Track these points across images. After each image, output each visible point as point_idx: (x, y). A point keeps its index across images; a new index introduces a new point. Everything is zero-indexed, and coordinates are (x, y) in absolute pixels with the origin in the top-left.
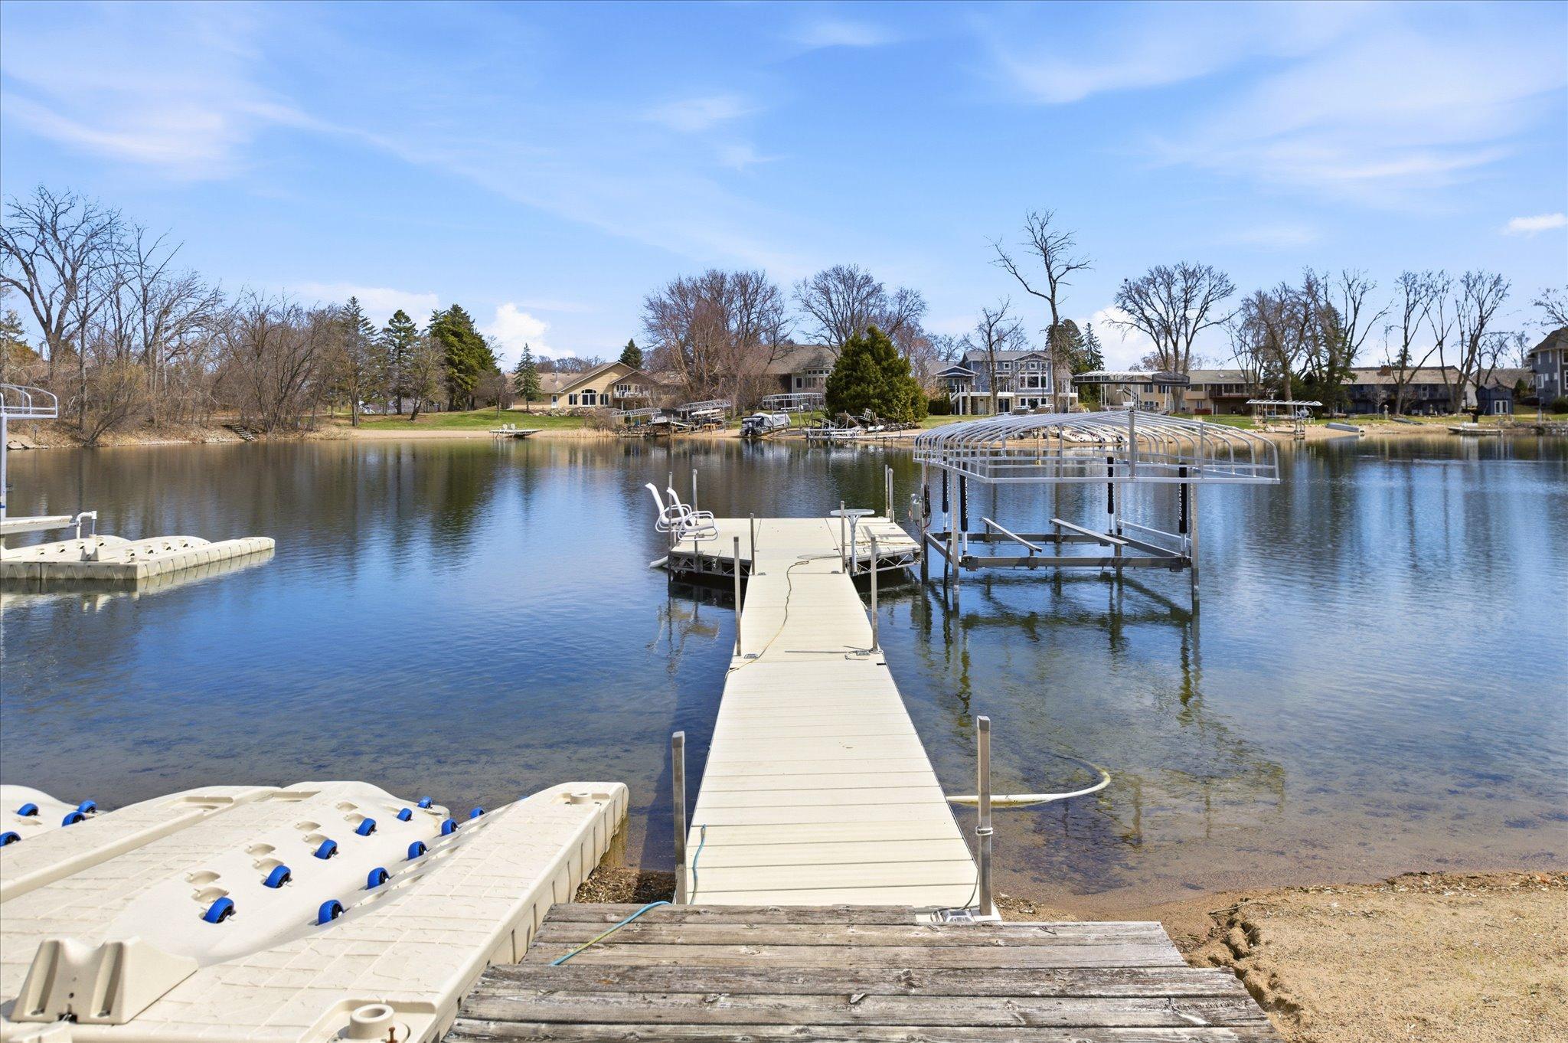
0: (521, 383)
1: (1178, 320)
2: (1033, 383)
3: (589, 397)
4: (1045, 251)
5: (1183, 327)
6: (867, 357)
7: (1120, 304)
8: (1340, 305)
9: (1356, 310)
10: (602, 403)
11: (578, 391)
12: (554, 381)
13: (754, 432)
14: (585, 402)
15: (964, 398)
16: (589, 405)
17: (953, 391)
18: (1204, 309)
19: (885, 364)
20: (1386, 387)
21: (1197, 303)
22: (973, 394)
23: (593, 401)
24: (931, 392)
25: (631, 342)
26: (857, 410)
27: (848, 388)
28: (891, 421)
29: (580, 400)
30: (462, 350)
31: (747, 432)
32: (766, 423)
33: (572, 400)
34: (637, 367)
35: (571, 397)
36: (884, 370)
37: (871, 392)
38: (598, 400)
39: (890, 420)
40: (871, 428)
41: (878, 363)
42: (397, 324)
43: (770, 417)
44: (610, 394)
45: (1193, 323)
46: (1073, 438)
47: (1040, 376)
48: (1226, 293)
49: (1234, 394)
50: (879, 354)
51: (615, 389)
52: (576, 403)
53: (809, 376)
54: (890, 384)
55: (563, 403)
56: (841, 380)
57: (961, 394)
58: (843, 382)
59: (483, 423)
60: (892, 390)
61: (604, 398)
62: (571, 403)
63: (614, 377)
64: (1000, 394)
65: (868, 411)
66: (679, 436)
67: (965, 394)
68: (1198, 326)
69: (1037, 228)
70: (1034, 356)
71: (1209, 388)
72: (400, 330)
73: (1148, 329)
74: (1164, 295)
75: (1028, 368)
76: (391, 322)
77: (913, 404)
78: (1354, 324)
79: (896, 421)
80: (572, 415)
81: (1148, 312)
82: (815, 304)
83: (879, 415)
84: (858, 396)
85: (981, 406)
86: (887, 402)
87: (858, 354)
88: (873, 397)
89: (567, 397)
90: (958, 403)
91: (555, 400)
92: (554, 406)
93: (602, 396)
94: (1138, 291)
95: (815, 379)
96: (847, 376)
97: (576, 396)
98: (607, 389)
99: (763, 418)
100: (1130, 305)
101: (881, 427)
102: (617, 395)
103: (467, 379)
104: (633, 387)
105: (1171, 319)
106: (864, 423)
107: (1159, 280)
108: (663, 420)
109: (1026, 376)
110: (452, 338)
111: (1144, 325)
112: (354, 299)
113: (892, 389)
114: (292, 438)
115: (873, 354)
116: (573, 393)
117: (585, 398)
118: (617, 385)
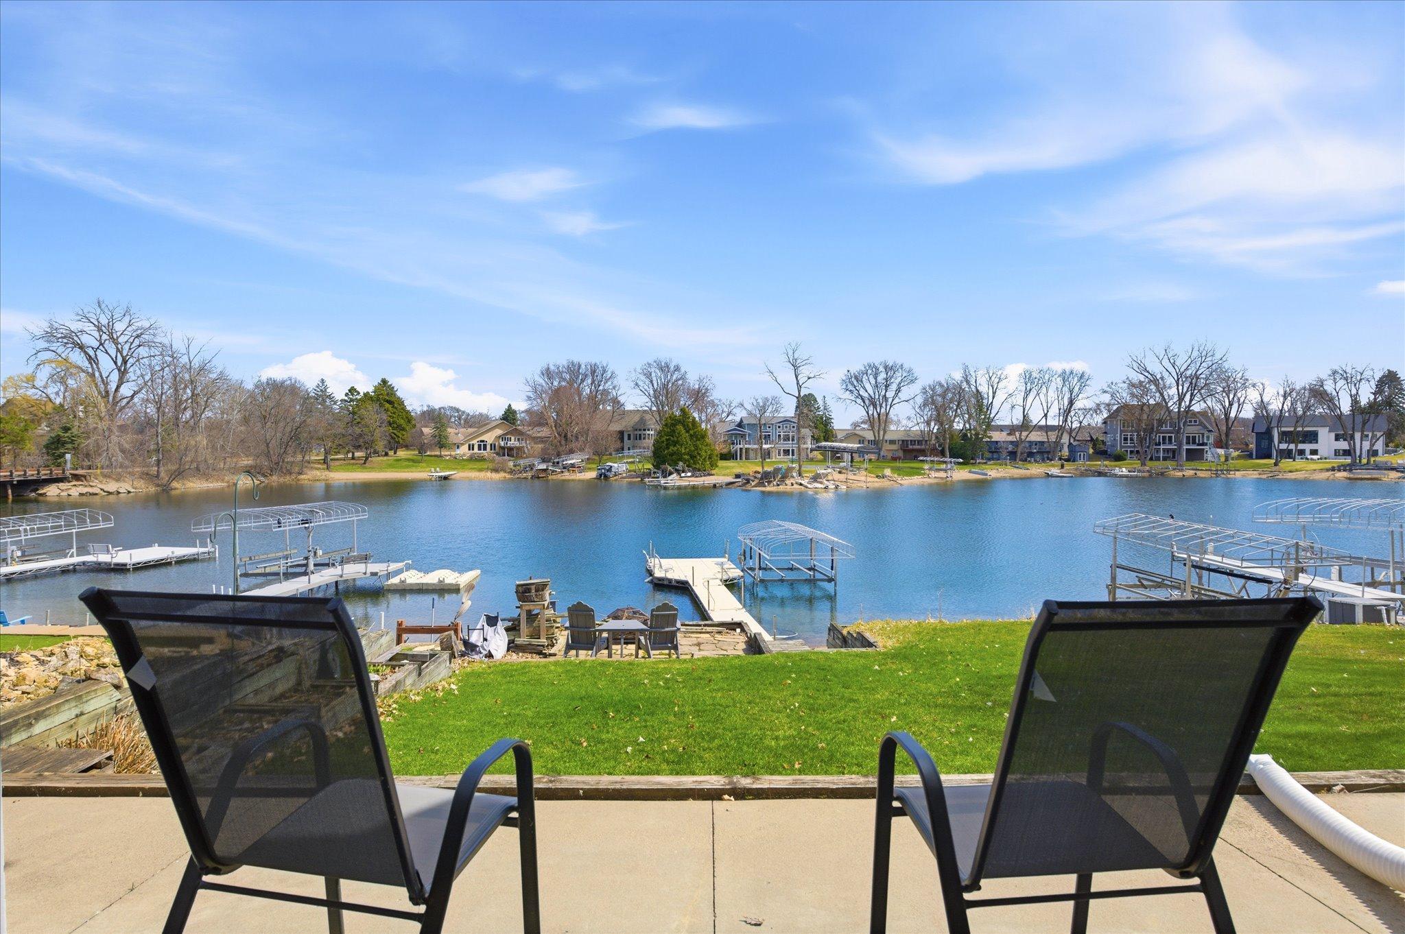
0: (436, 436)
1: (881, 398)
2: (787, 438)
3: (483, 446)
4: (796, 368)
5: (884, 403)
6: (680, 427)
7: (844, 387)
8: (984, 389)
9: (994, 393)
10: (491, 450)
11: (475, 442)
12: (457, 434)
13: (605, 475)
14: (479, 449)
15: (741, 449)
16: (482, 451)
17: (733, 444)
18: (898, 390)
19: (692, 432)
20: (1012, 442)
21: (894, 387)
22: (747, 446)
23: (485, 449)
24: (720, 448)
25: (510, 406)
26: (675, 463)
27: (668, 448)
28: (697, 471)
29: (476, 447)
30: (394, 413)
31: (601, 475)
32: (613, 470)
33: (471, 447)
34: (514, 424)
35: (469, 445)
36: (691, 436)
37: (683, 451)
38: (488, 447)
39: (695, 470)
40: (683, 475)
41: (687, 432)
42: (351, 397)
43: (616, 465)
44: (497, 443)
45: (890, 400)
46: (809, 486)
47: (791, 434)
48: (912, 381)
49: (916, 447)
50: (688, 425)
51: (501, 440)
52: (473, 449)
53: (636, 432)
54: (695, 445)
55: (464, 449)
56: (663, 442)
57: (739, 446)
58: (664, 444)
59: (413, 466)
60: (697, 449)
61: (493, 446)
62: (469, 449)
63: (499, 432)
64: (765, 446)
65: (681, 464)
66: (554, 477)
67: (741, 446)
68: (894, 402)
69: (790, 353)
70: (786, 421)
71: (900, 443)
72: (352, 400)
73: (862, 404)
74: (873, 381)
75: (783, 429)
76: (347, 395)
77: (710, 458)
78: (992, 402)
79: (699, 470)
80: (472, 459)
81: (862, 392)
82: (640, 383)
83: (688, 466)
84: (674, 453)
85: (752, 454)
86: (693, 457)
87: (674, 425)
88: (685, 454)
89: (467, 445)
90: (736, 452)
91: (458, 447)
92: (458, 452)
93: (491, 445)
94: (856, 378)
95: (640, 435)
96: (667, 440)
97: (473, 445)
98: (495, 440)
99: (611, 467)
100: (851, 387)
101: (689, 474)
102: (502, 444)
103: (398, 434)
104: (513, 438)
105: (877, 397)
106: (678, 472)
107: (870, 372)
108: (543, 466)
109: (782, 434)
110: (387, 405)
111: (859, 401)
112: (323, 380)
113: (696, 447)
115: (684, 426)
116: (471, 443)
117: (479, 446)
118: (502, 437)
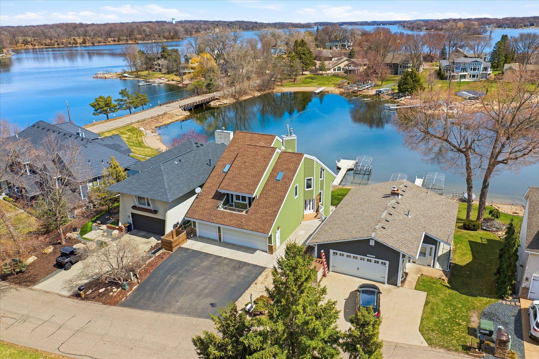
0: (321, 67)
3: (339, 69)
6: (409, 77)
11: (336, 67)
12: (329, 64)
13: (378, 94)
14: (338, 70)
15: (449, 76)
17: (447, 72)
22: (452, 74)
23: (340, 70)
26: (404, 92)
29: (336, 70)
32: (382, 92)
33: (335, 70)
37: (409, 87)
38: (342, 69)
44: (345, 68)
47: (477, 67)
50: (413, 76)
53: (404, 65)
54: (414, 85)
55: (332, 71)
57: (448, 74)
59: (311, 82)
61: (343, 69)
63: (346, 63)
64: (462, 74)
65: (407, 93)
70: (476, 61)
75: (474, 65)
79: (413, 95)
80: (334, 74)
83: (410, 93)
84: (405, 88)
85: (455, 77)
86: (412, 90)
89: (333, 69)
91: (329, 70)
92: (329, 72)
98: (344, 67)
101: (410, 97)
102: (347, 68)
104: (352, 65)
106: (405, 96)
108: (356, 88)
109: (473, 67)
114: (270, 91)
115: (411, 76)
116: (335, 68)
117: (338, 69)
118: (347, 65)
